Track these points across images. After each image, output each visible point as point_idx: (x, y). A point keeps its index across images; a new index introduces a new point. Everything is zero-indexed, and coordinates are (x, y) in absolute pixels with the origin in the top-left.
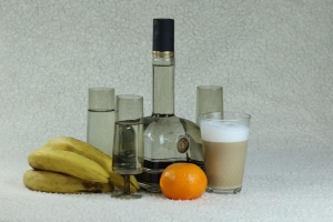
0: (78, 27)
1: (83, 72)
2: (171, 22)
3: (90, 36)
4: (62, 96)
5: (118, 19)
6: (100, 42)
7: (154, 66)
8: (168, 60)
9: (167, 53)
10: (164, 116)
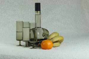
0: (12, 6)
1: (14, 18)
2: (40, 4)
3: (15, 8)
4: (9, 24)
5: (23, 4)
6: (18, 10)
7: (35, 15)
8: (39, 13)
9: (39, 11)
10: (38, 27)
